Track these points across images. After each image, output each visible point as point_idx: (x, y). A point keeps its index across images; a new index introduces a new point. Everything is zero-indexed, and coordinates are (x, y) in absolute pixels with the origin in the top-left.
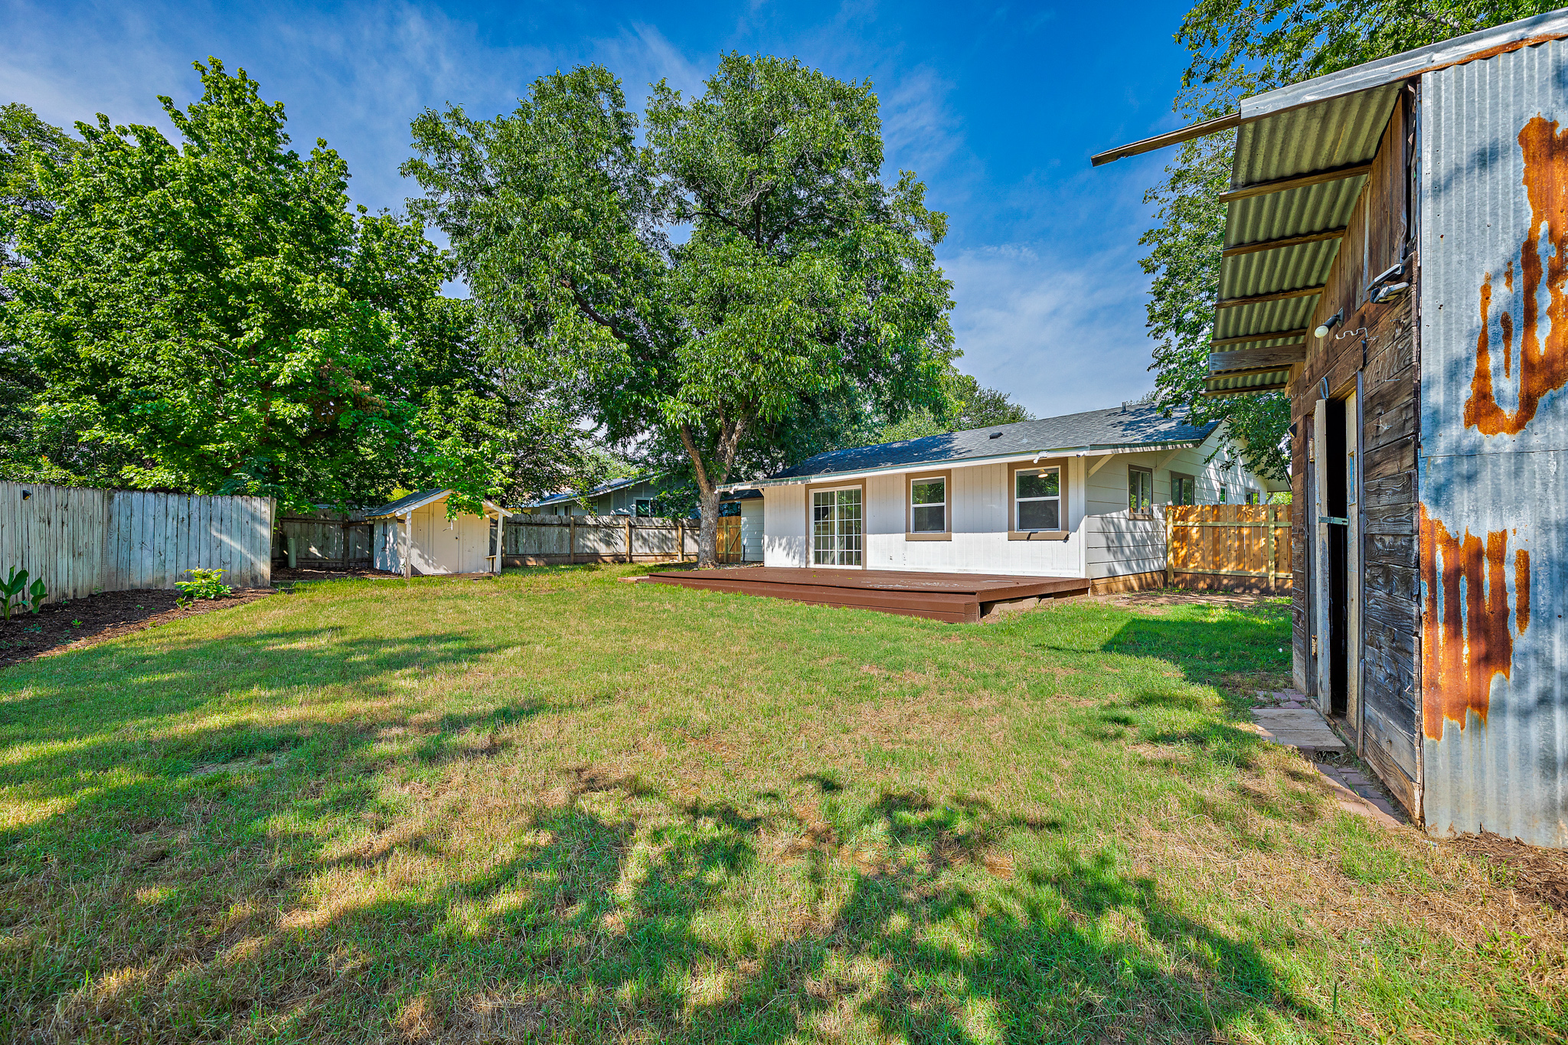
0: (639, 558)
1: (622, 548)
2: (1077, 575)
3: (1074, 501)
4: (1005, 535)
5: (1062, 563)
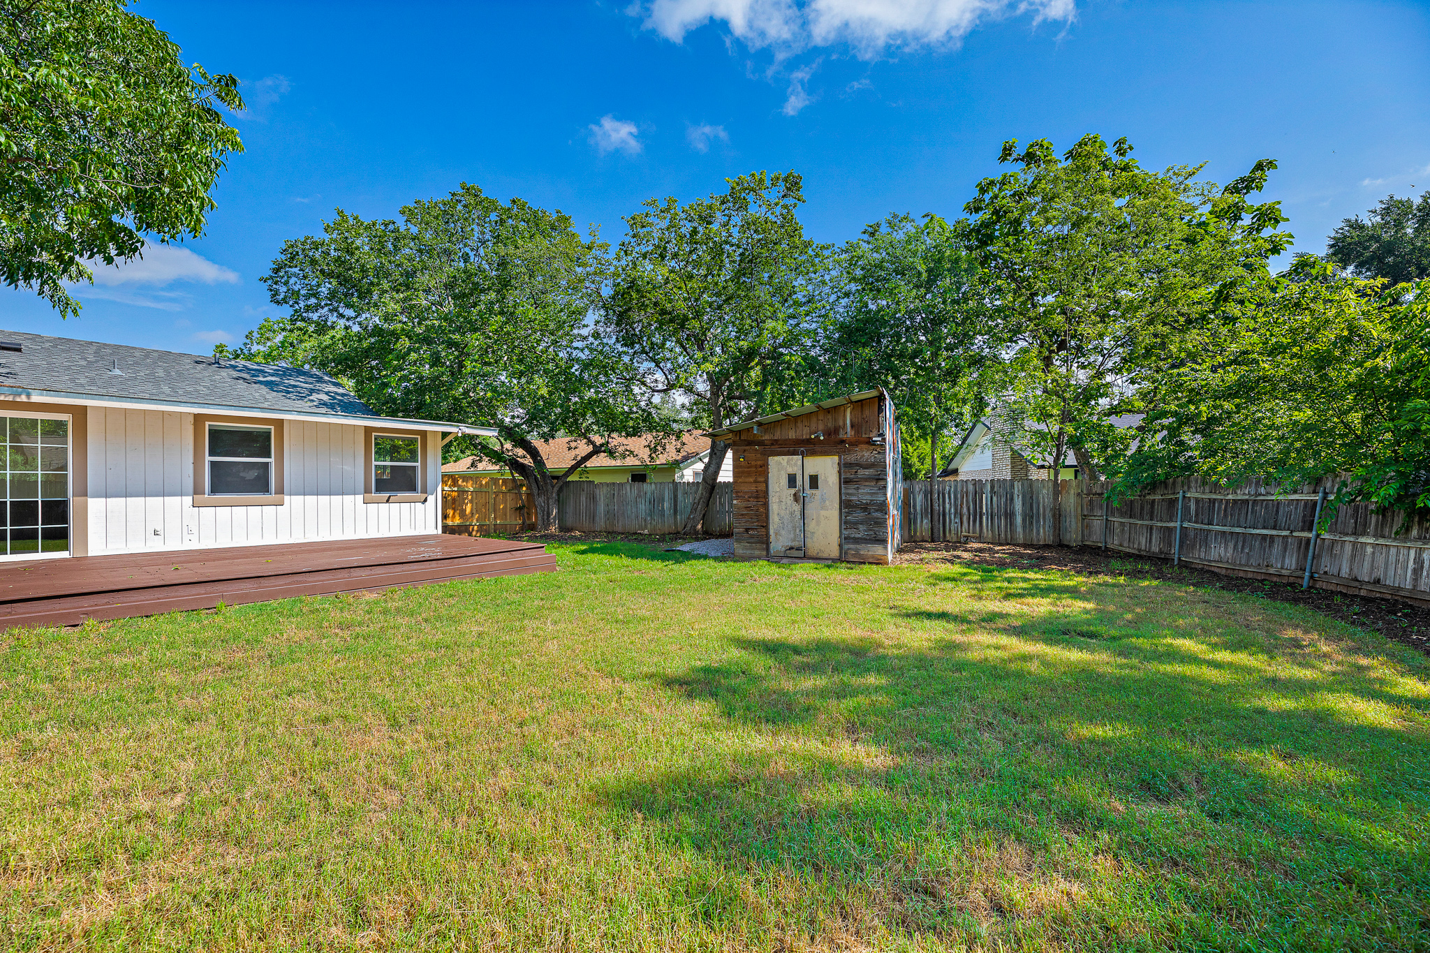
2: (435, 532)
3: (433, 467)
4: (360, 498)
5: (420, 523)
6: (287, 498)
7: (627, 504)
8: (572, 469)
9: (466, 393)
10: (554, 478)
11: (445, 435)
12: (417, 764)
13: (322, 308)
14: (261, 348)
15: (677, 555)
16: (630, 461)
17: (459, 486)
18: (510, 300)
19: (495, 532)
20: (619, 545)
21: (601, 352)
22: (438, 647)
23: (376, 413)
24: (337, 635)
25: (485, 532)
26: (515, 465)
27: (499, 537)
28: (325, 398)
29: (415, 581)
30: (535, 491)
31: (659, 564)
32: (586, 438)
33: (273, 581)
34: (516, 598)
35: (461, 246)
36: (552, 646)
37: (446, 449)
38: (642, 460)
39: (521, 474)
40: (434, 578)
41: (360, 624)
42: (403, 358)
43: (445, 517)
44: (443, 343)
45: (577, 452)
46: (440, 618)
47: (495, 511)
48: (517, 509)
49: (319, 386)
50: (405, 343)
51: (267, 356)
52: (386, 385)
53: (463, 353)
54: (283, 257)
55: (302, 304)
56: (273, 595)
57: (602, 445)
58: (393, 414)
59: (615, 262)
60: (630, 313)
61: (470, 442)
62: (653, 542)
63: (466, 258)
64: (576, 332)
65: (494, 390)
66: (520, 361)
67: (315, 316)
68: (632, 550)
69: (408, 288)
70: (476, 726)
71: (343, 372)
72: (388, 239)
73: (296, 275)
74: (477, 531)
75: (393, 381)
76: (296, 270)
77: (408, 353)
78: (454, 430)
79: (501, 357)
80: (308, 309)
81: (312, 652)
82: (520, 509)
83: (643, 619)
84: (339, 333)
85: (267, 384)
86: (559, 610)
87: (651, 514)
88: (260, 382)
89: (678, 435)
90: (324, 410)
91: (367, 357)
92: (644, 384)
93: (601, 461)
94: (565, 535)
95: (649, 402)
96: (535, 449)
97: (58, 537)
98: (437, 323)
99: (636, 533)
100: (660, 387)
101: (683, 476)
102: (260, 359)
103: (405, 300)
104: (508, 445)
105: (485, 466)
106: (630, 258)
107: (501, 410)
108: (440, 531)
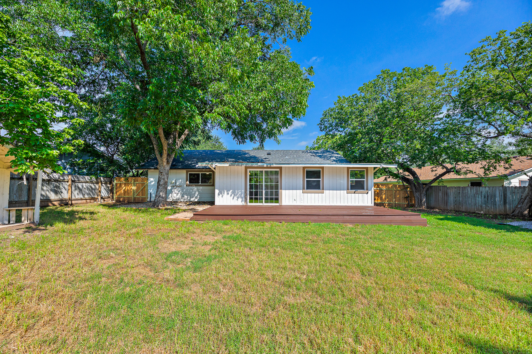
0: (76, 202)
1: (65, 195)
2: (371, 205)
3: (371, 181)
4: (345, 191)
5: (366, 201)
6: (325, 191)
7: (468, 198)
8: (434, 180)
9: (383, 151)
10: (424, 184)
11: (375, 168)
12: (373, 292)
13: (333, 130)
14: (317, 145)
15: (508, 227)
16: (469, 176)
17: (380, 188)
18: (402, 110)
19: (395, 206)
20: (464, 218)
21: (451, 124)
22: (376, 249)
23: (350, 162)
24: (341, 237)
25: (391, 206)
26: (404, 179)
27: (397, 209)
28: (334, 158)
29: (365, 222)
30: (414, 190)
31: (494, 231)
32: (442, 165)
33: (322, 217)
34: (408, 236)
35: (381, 95)
36: (430, 261)
37: (375, 174)
38: (479, 175)
39: (407, 183)
40: (372, 223)
41: (348, 235)
42: (359, 141)
43: (375, 199)
44: (374, 133)
45: (436, 172)
46: (375, 238)
47: (395, 198)
48: (405, 198)
49: (333, 155)
50: (360, 135)
51: (319, 148)
52: (354, 152)
53: (381, 135)
54: (323, 116)
55: (328, 130)
56: (322, 221)
57: (452, 168)
58: (355, 162)
59: (460, 78)
60: (471, 101)
61: (385, 171)
62: (488, 218)
63: (383, 99)
64: (436, 117)
65: (395, 149)
66: (407, 135)
67: (331, 133)
68: (473, 221)
69: (361, 116)
70: (396, 285)
71: (339, 150)
72: (354, 101)
73: (326, 121)
74: (387, 206)
75: (356, 150)
76: (326, 119)
77: (361, 140)
78: (379, 166)
79: (398, 135)
80: (330, 131)
81: (334, 241)
82: (406, 198)
83: (486, 259)
84: (338, 137)
85: (319, 156)
86: (431, 245)
87: (486, 203)
88: (317, 156)
89: (507, 160)
90: (334, 163)
91: (347, 143)
92: (480, 135)
93: (452, 176)
94: (430, 210)
95: (484, 144)
96: (414, 172)
97: (277, 199)
98: (371, 126)
99: (475, 213)
100: (492, 135)
101: (510, 183)
102: (316, 149)
103: (360, 121)
104: (401, 171)
105: (391, 180)
106: (470, 73)
107: (397, 157)
108: (373, 205)
